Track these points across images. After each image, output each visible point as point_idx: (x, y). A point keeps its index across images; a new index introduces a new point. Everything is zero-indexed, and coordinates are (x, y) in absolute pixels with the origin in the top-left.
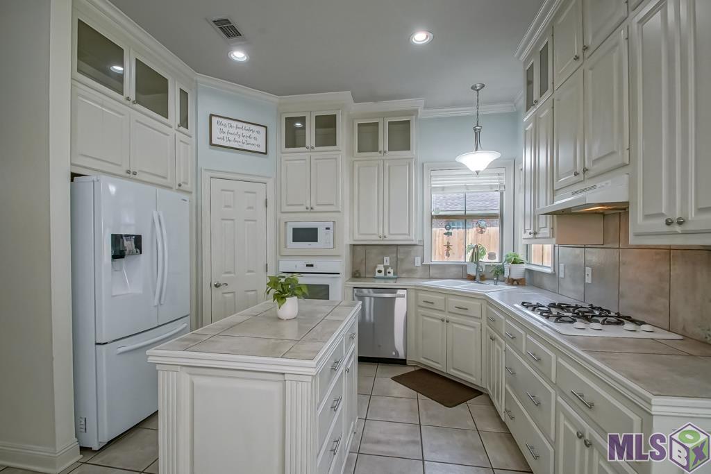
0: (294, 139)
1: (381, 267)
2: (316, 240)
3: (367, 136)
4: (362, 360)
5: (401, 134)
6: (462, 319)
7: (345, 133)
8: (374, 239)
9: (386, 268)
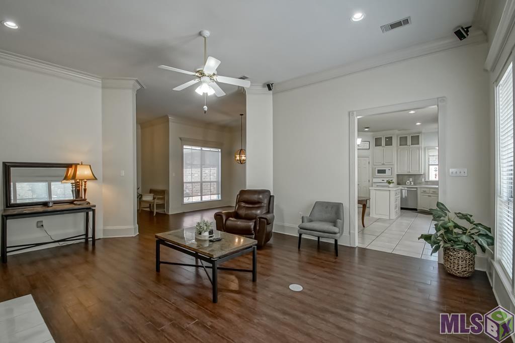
0: (378, 142)
1: (408, 182)
2: (385, 173)
3: (403, 141)
4: (402, 208)
5: (416, 139)
6: (434, 195)
7: (395, 141)
8: (406, 173)
9: (410, 182)
